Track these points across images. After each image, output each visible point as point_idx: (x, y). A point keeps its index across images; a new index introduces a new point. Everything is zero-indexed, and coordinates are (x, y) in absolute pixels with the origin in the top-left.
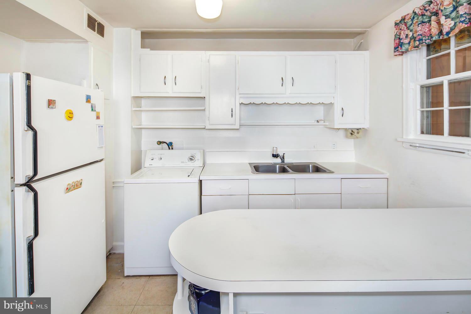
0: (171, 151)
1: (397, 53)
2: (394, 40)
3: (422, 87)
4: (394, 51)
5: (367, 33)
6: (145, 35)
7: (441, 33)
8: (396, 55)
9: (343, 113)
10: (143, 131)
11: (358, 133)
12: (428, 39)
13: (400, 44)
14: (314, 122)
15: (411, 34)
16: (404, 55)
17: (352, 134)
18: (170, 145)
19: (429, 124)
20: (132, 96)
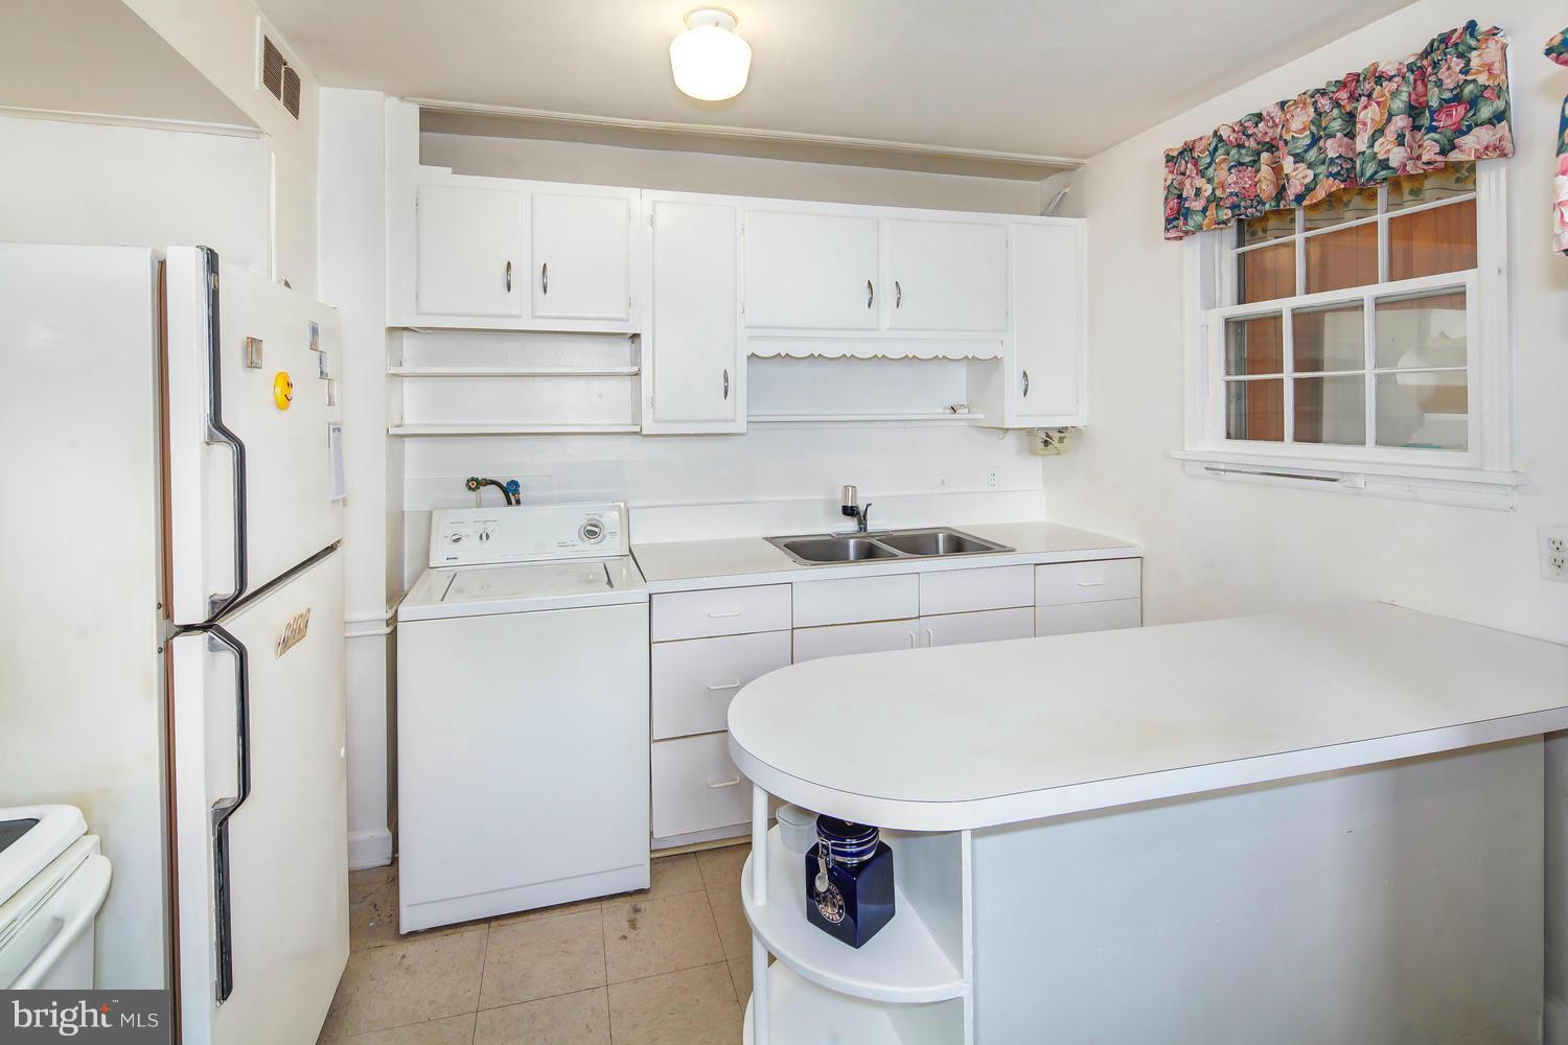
0: (514, 509)
1: (1172, 234)
2: (1166, 198)
3: (1227, 322)
4: (1166, 228)
5: (1081, 169)
6: (432, 119)
7: (1281, 191)
8: (1168, 239)
9: (1027, 385)
10: (408, 444)
11: (1061, 440)
12: (1252, 207)
13: (1183, 211)
14: (941, 411)
15: (1208, 189)
16: (1186, 240)
17: (1046, 443)
18: (511, 492)
19: (1241, 415)
20: (388, 326)
